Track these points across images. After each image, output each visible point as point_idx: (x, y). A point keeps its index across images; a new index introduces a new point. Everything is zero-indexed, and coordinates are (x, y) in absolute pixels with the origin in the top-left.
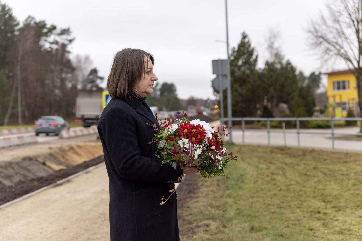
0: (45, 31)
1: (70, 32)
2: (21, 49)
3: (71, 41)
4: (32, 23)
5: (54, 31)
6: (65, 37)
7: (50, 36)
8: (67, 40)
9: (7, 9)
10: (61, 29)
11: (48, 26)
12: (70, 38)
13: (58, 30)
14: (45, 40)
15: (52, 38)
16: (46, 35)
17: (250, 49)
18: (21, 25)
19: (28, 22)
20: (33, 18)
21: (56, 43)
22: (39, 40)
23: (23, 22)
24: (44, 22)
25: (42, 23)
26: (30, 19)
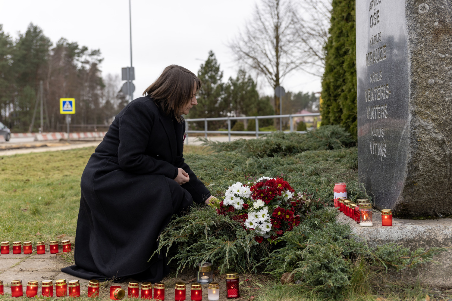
0: (77, 51)
1: (100, 53)
2: (50, 67)
3: (100, 61)
4: (65, 44)
5: (86, 52)
6: (95, 57)
7: (82, 57)
8: (97, 59)
9: (38, 30)
10: (91, 50)
11: (80, 47)
12: (99, 58)
13: (89, 51)
14: (78, 60)
15: (83, 58)
16: (79, 55)
17: (217, 66)
18: (55, 46)
19: (61, 43)
20: (65, 40)
21: (87, 62)
22: (72, 60)
23: (57, 43)
24: (76, 43)
25: (75, 45)
26: (62, 41)
